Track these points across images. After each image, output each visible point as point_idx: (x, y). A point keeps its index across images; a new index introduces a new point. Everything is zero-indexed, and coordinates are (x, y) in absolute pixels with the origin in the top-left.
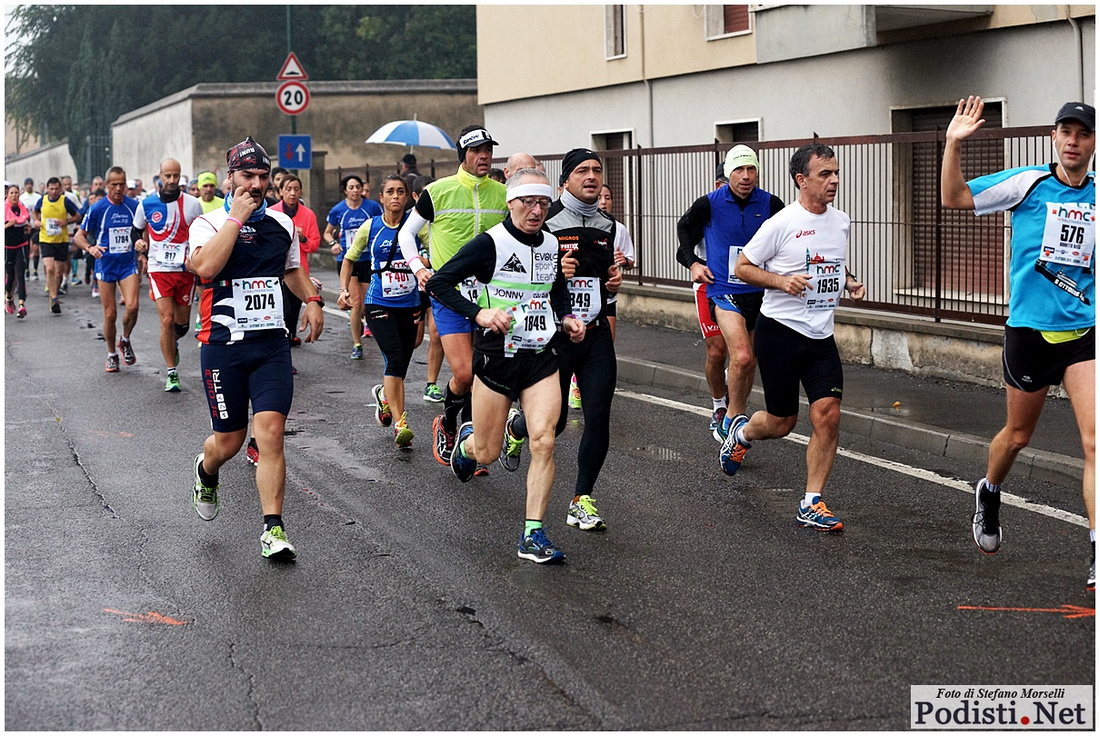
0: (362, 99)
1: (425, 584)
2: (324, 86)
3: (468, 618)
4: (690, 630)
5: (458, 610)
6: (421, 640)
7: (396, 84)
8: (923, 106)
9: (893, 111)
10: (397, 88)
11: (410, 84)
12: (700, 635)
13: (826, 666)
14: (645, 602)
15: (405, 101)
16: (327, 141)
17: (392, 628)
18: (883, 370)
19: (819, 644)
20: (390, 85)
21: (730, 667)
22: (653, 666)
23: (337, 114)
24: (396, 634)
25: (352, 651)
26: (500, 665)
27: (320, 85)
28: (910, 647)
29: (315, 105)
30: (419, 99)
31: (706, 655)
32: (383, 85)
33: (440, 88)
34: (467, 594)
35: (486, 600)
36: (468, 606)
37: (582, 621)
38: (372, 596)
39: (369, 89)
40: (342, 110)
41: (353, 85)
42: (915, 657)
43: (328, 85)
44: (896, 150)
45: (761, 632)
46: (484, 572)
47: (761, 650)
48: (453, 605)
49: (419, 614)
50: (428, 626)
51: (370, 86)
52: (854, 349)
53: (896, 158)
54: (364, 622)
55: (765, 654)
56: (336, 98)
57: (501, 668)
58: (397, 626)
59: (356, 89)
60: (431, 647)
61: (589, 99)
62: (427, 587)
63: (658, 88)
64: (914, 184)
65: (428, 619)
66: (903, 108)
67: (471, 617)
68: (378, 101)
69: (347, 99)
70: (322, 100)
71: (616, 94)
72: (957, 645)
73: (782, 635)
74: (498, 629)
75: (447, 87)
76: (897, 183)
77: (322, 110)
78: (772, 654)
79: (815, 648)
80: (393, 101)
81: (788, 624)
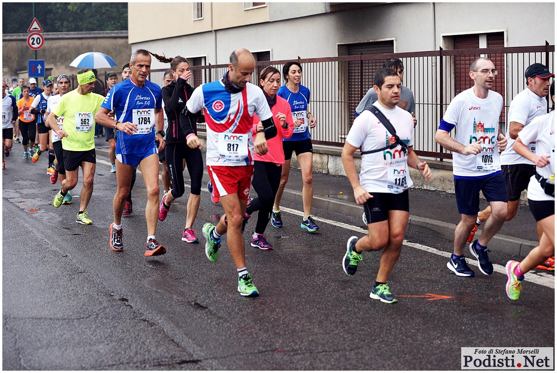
0: (70, 41)
1: (103, 287)
2: (51, 35)
3: (125, 303)
4: (237, 308)
5: (120, 300)
6: (102, 314)
7: (88, 34)
8: (353, 43)
9: (338, 45)
10: (88, 36)
11: (94, 34)
12: (242, 311)
13: (306, 326)
14: (214, 294)
15: (92, 42)
16: (52, 63)
17: (87, 309)
18: (334, 176)
19: (303, 315)
20: (84, 34)
21: (258, 326)
22: (219, 327)
23: (57, 49)
24: (89, 312)
25: (67, 321)
26: (141, 327)
27: (49, 35)
28: (348, 316)
29: (47, 44)
30: (99, 41)
31: (245, 321)
32: (81, 34)
33: (110, 35)
34: (124, 291)
35: (134, 294)
36: (125, 297)
37: (183, 304)
38: (76, 293)
39: (74, 36)
40: (60, 47)
41: (66, 34)
42: (351, 320)
43: (53, 34)
44: (340, 65)
45: (273, 309)
46: (133, 280)
47: (273, 318)
48: (117, 297)
49: (100, 301)
50: (105, 308)
51: (74, 34)
52: (319, 166)
53: (340, 69)
54: (73, 306)
55: (275, 320)
56: (58, 41)
57: (142, 329)
58: (89, 308)
59: (67, 37)
60: (107, 318)
61: (184, 40)
62: (104, 288)
63: (219, 34)
64: (349, 82)
65: (105, 304)
66: (344, 43)
67: (127, 303)
68: (78, 42)
69: (62, 41)
70: (50, 42)
71: (198, 38)
72: (373, 314)
73: (283, 310)
74: (140, 309)
75: (113, 35)
76: (340, 82)
77: (50, 47)
78: (279, 320)
79: (301, 316)
80: (86, 42)
81: (287, 305)
